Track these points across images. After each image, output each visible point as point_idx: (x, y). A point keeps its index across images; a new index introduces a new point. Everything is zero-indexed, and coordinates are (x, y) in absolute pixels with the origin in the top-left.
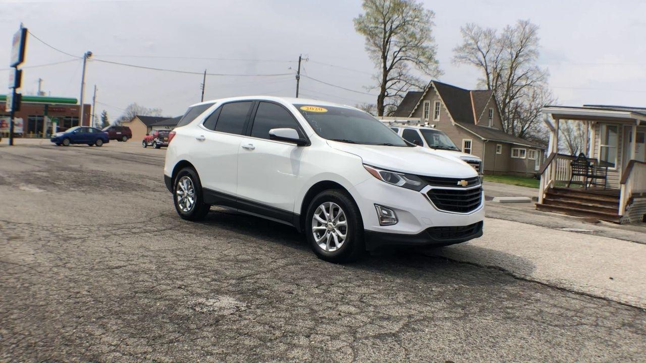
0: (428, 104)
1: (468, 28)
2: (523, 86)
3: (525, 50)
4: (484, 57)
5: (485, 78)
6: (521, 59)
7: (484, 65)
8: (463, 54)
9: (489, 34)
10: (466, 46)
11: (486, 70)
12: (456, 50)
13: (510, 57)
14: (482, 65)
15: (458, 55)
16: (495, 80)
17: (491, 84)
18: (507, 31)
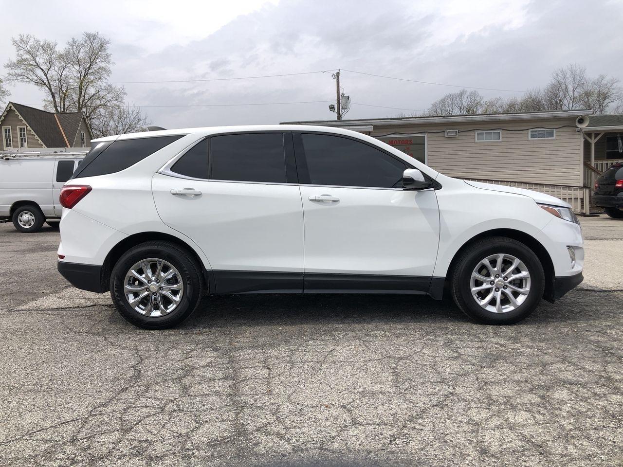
0: (9, 130)
1: (22, 40)
2: (97, 107)
3: (95, 67)
4: (46, 75)
5: (50, 98)
6: (91, 77)
7: (47, 83)
8: (19, 72)
9: (48, 48)
10: (21, 61)
11: (50, 89)
12: (8, 66)
13: (79, 75)
14: (45, 84)
15: (13, 72)
16: (62, 101)
17: (58, 104)
18: (72, 46)
